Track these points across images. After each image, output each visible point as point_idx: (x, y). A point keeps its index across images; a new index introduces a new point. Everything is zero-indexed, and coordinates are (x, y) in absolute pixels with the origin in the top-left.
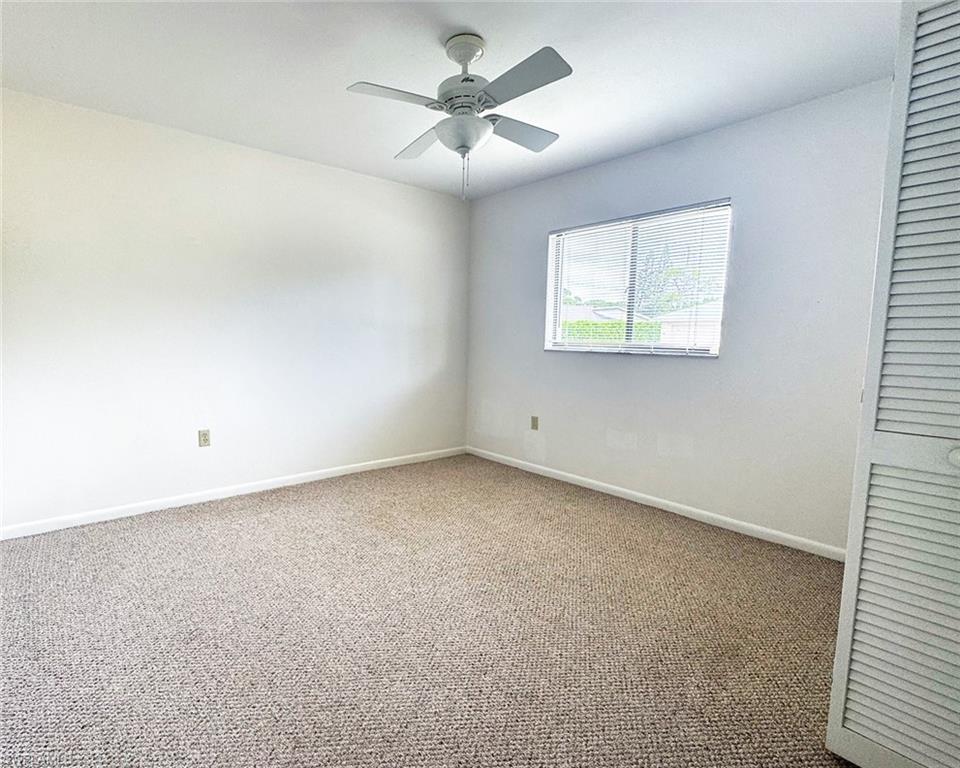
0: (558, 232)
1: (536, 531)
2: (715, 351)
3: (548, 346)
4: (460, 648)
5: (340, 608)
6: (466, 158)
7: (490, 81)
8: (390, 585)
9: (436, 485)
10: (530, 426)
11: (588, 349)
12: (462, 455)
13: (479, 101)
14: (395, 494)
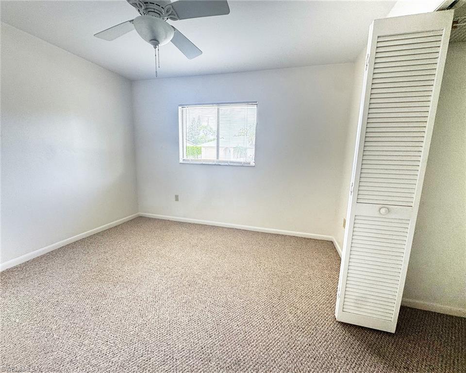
0: (183, 106)
1: (194, 254)
2: (253, 164)
3: (181, 161)
4: (190, 350)
5: (94, 362)
6: (157, 49)
7: (172, 2)
8: (127, 323)
9: (129, 240)
10: (174, 200)
11: (201, 163)
12: (137, 218)
13: (167, 12)
14: (105, 252)
